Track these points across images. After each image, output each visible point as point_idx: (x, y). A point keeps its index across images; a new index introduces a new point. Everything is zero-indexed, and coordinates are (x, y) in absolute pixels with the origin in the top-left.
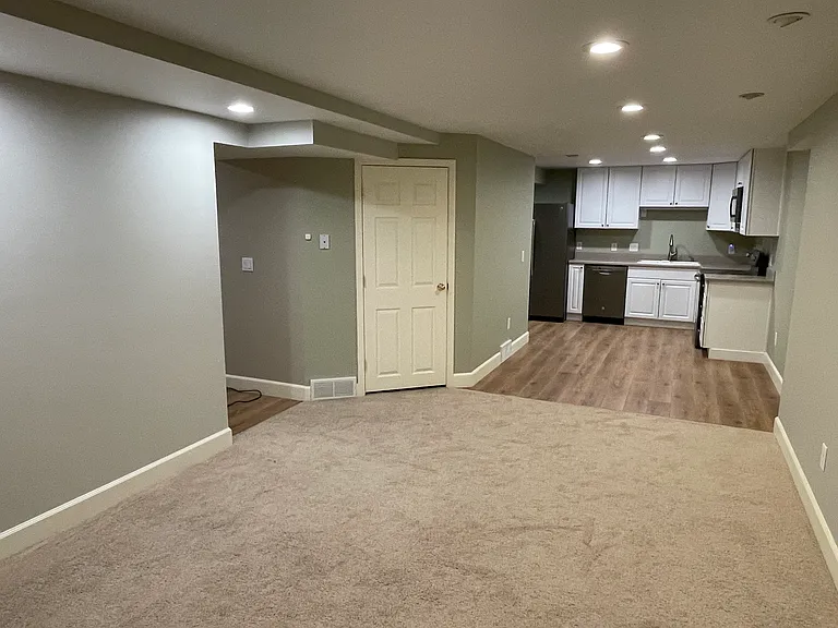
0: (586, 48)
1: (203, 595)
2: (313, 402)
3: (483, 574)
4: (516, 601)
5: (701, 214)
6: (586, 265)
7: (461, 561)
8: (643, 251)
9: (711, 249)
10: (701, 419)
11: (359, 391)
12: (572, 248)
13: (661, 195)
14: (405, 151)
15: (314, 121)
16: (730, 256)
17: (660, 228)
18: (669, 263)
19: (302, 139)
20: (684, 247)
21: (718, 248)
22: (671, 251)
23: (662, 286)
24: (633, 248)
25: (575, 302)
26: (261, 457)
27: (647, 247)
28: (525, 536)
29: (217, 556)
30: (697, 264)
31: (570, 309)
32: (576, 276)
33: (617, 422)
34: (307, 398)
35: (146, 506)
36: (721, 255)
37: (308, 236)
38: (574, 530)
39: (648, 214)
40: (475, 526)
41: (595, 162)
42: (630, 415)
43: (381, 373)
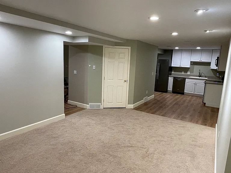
0: (149, 18)
1: (44, 154)
2: (89, 109)
3: (115, 157)
4: (120, 165)
5: (209, 64)
6: (174, 77)
7: (111, 153)
8: (192, 74)
9: (212, 74)
10: (195, 122)
11: (102, 107)
12: (170, 72)
13: (197, 58)
14: (117, 44)
15: (89, 36)
16: (217, 77)
17: (196, 67)
18: (198, 78)
19: (85, 41)
20: (203, 73)
21: (214, 74)
22: (199, 74)
23: (195, 84)
24: (189, 73)
25: (170, 87)
26: (71, 122)
27: (193, 72)
28: (130, 149)
29: (50, 145)
30: (206, 78)
31: (169, 89)
32: (171, 80)
33: (170, 121)
34: (88, 108)
35: (38, 131)
36: (214, 76)
37: (90, 66)
38: (145, 148)
39: (193, 63)
40: (118, 144)
41: (177, 48)
42: (175, 119)
43: (108, 103)
